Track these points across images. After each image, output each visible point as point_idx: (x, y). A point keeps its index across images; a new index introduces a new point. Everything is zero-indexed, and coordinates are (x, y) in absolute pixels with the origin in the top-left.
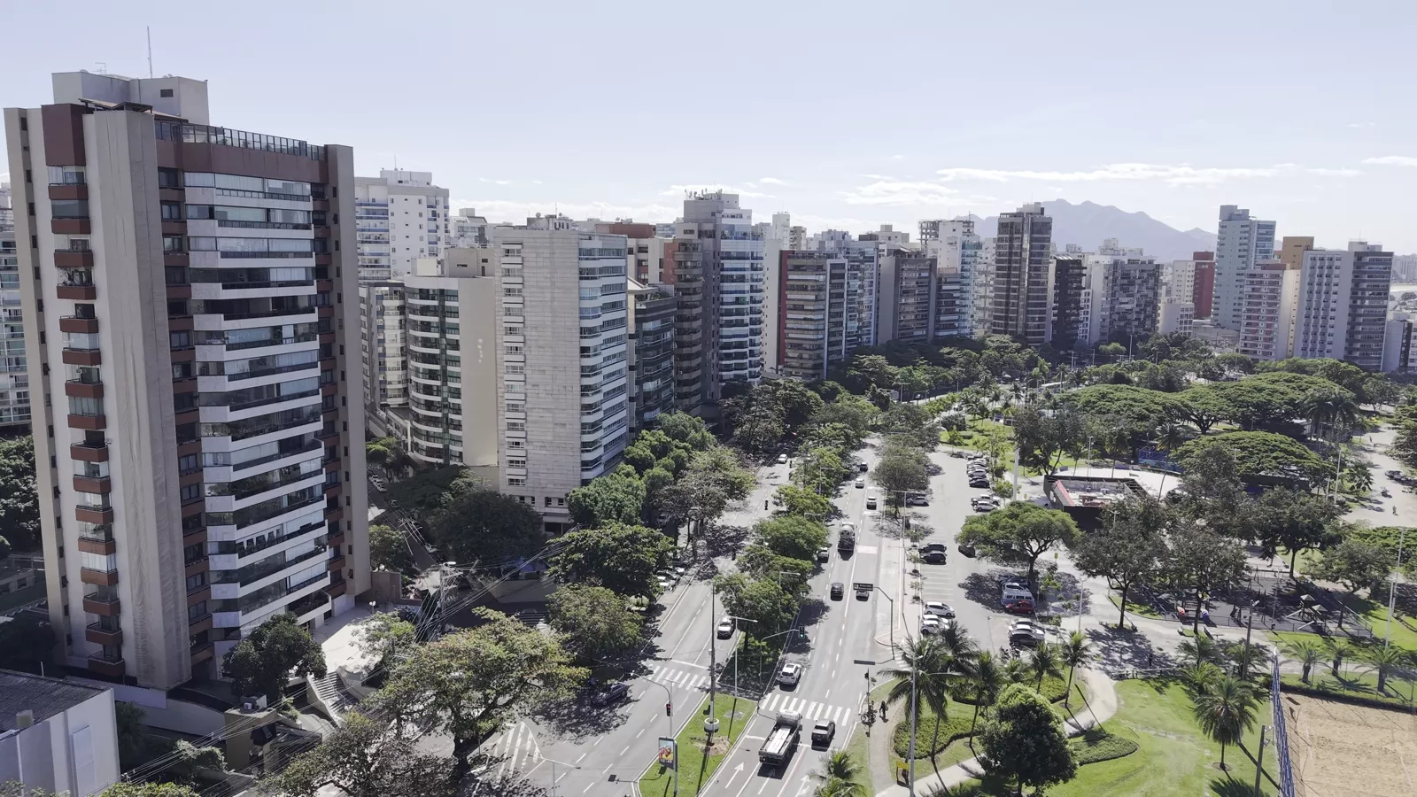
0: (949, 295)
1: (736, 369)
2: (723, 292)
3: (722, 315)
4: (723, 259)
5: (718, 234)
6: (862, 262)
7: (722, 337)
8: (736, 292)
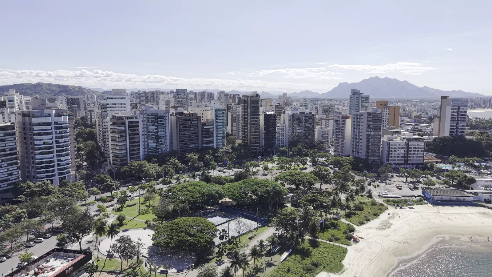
0: (208, 130)
1: (46, 173)
2: (34, 140)
3: (35, 150)
4: (33, 126)
5: (31, 116)
6: (157, 119)
7: (36, 159)
8: (42, 140)
